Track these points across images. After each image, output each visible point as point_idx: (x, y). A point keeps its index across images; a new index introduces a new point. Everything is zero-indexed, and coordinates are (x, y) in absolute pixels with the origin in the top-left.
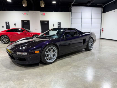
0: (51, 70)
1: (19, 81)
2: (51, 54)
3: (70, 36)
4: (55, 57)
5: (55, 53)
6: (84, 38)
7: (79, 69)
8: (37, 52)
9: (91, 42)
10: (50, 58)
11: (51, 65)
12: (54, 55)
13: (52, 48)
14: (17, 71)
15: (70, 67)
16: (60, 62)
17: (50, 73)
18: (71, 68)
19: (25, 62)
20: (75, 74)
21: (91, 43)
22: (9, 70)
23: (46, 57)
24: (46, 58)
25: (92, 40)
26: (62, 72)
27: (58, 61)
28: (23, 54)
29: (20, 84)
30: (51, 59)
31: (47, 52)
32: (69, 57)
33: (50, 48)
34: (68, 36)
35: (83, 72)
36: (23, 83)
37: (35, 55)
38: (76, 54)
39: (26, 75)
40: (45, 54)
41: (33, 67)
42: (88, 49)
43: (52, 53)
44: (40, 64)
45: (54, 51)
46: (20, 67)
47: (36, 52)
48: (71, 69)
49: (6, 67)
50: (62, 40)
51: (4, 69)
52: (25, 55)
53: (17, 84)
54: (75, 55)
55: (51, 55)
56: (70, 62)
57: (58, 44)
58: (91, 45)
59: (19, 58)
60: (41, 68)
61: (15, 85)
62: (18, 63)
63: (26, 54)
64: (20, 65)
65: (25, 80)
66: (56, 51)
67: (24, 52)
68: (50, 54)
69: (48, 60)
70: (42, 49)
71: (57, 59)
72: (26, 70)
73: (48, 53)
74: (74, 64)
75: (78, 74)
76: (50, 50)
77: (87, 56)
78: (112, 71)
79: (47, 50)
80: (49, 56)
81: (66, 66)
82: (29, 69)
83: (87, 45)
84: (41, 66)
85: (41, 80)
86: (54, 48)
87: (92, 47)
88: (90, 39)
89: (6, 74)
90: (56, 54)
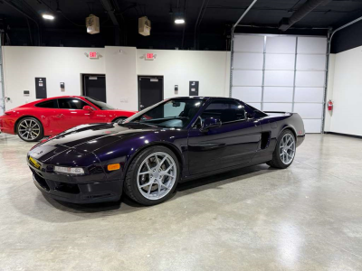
0: (154, 223)
1: (52, 251)
2: (156, 175)
3: (218, 121)
4: (171, 185)
5: (169, 172)
6: (266, 128)
7: (239, 225)
8: (114, 167)
9: (287, 141)
10: (155, 188)
11: (155, 208)
12: (166, 180)
13: (161, 158)
14: (53, 222)
15: (214, 215)
16: (184, 200)
17: (150, 232)
18: (215, 219)
19: (77, 195)
20: (225, 237)
21: (288, 145)
22: (29, 218)
23: (141, 184)
24: (140, 187)
25: (292, 136)
26: (185, 230)
27: (180, 196)
28: (73, 171)
29: (53, 260)
30: (157, 190)
31: (144, 168)
32: (214, 187)
33: (154, 157)
34: (213, 121)
35: (251, 233)
36: (64, 257)
37: (108, 176)
38: (238, 179)
39: (77, 236)
40: (139, 174)
41: (101, 214)
42: (276, 164)
43: (160, 174)
44: (123, 205)
45: (166, 165)
46: (63, 210)
47: (110, 168)
48: (215, 222)
49: (22, 209)
50: (195, 134)
51: (16, 214)
52: (79, 175)
53: (47, 260)
55: (158, 179)
56: (214, 202)
57: (179, 145)
58: (289, 151)
59: (62, 183)
60: (124, 215)
61: (38, 263)
62: (57, 198)
63: (81, 171)
64: (62, 206)
65: (70, 249)
66: (173, 165)
67: (74, 166)
68: (153, 173)
69: (146, 192)
70: (128, 158)
71: (178, 192)
72: (79, 220)
73: (147, 170)
74: (227, 208)
75: (235, 238)
76: (153, 164)
77: (273, 185)
78: (344, 233)
79: (146, 161)
80: (151, 182)
81: (201, 212)
82: (89, 217)
83: (276, 153)
84: (125, 211)
85: (120, 251)
86: (167, 156)
87: (290, 158)
88: (282, 134)
89: (19, 230)
90: (174, 176)
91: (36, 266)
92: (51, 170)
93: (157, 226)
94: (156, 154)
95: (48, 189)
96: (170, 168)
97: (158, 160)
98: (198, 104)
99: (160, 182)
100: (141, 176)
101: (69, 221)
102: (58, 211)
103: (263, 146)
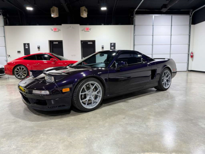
0: (89, 121)
1: (31, 137)
2: (90, 95)
3: (125, 63)
4: (99, 100)
5: (98, 93)
6: (154, 68)
7: (138, 122)
8: (66, 90)
9: (166, 75)
11: (90, 113)
12: (96, 97)
13: (93, 85)
14: (33, 121)
15: (124, 116)
16: (106, 109)
17: (87, 126)
18: (124, 118)
19: (46, 106)
20: (130, 128)
21: (167, 77)
22: (20, 120)
23: (82, 100)
24: (81, 101)
25: (169, 72)
26: (107, 124)
27: (104, 106)
28: (43, 92)
29: (32, 142)
30: (91, 103)
31: (83, 91)
32: (124, 101)
33: (89, 84)
34: (123, 64)
35: (144, 126)
36: (38, 140)
37: (63, 95)
38: (138, 97)
39: (45, 129)
40: (80, 94)
41: (60, 116)
42: (160, 88)
43: (92, 93)
44: (72, 112)
45: (96, 88)
46: (39, 115)
47: (64, 90)
48: (124, 120)
49: (16, 114)
50: (112, 71)
51: (12, 117)
52: (47, 95)
53: (29, 142)
54: (135, 98)
55: (91, 97)
56: (124, 110)
57: (103, 77)
58: (167, 81)
59: (37, 100)
60: (73, 117)
61: (23, 144)
62: (35, 108)
63: (47, 92)
64: (38, 113)
65: (41, 136)
66: (100, 88)
67: (43, 90)
69: (85, 104)
70: (74, 85)
72: (46, 120)
73: (85, 92)
74: (131, 113)
75: (135, 129)
76: (88, 88)
77: (158, 100)
79: (84, 86)
80: (88, 98)
81: (116, 115)
82: (53, 119)
83: (160, 81)
84: (73, 115)
85: (69, 136)
86: (96, 84)
87: (168, 85)
88: (164, 71)
89: (13, 126)
90: (101, 95)
91: (22, 145)
92: (31, 93)
93: (91, 123)
94: (90, 82)
95: (30, 104)
96: (98, 90)
97: (91, 86)
98: (114, 54)
99: (93, 99)
102: (35, 115)
103: (152, 78)
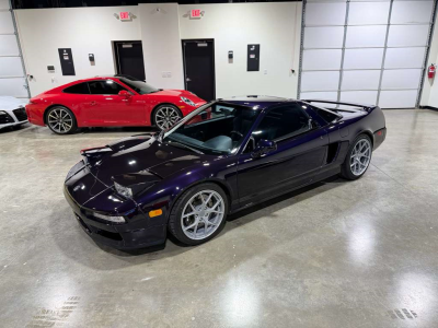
0: (199, 271)
1: (101, 311)
2: (201, 214)
3: (273, 145)
4: (218, 221)
5: (216, 209)
6: (334, 138)
7: (289, 275)
8: (156, 213)
9: (361, 148)
12: (212, 216)
13: (207, 195)
14: (99, 268)
15: (264, 260)
17: (195, 286)
18: (264, 266)
19: (119, 242)
20: (272, 293)
21: (362, 151)
23: (186, 225)
24: (184, 229)
25: (367, 141)
28: (114, 219)
29: (103, 323)
31: (189, 210)
33: (198, 196)
35: (300, 289)
39: (123, 289)
40: (183, 216)
43: (206, 211)
44: (168, 242)
45: (213, 200)
47: (152, 214)
48: (263, 271)
49: (66, 249)
52: (120, 224)
53: (97, 323)
54: (292, 203)
55: (204, 217)
56: (266, 240)
58: (362, 159)
63: (121, 219)
65: (117, 309)
66: (220, 200)
68: (198, 213)
72: (123, 266)
73: (192, 211)
74: (280, 249)
75: (282, 295)
76: (198, 201)
79: (189, 202)
80: (196, 223)
83: (345, 164)
85: (165, 311)
86: (214, 193)
87: (363, 167)
88: (355, 141)
90: (222, 212)
93: (203, 276)
94: (201, 192)
96: (217, 204)
97: (203, 199)
99: (206, 221)
100: (185, 219)
101: (115, 269)
103: (329, 160)
